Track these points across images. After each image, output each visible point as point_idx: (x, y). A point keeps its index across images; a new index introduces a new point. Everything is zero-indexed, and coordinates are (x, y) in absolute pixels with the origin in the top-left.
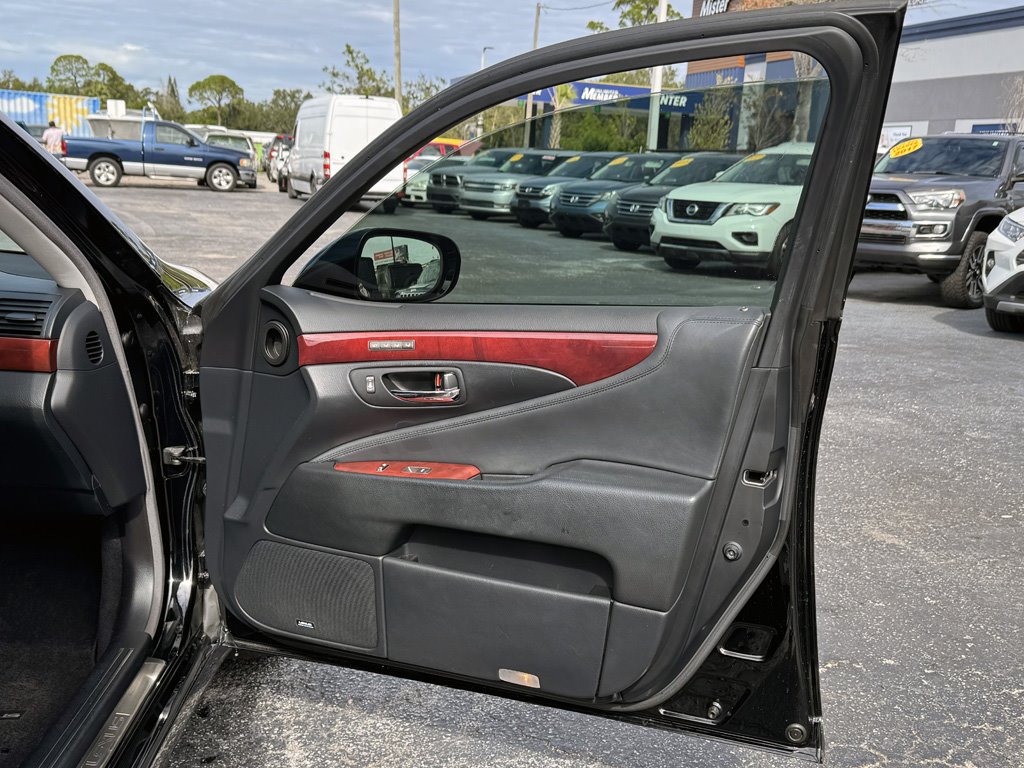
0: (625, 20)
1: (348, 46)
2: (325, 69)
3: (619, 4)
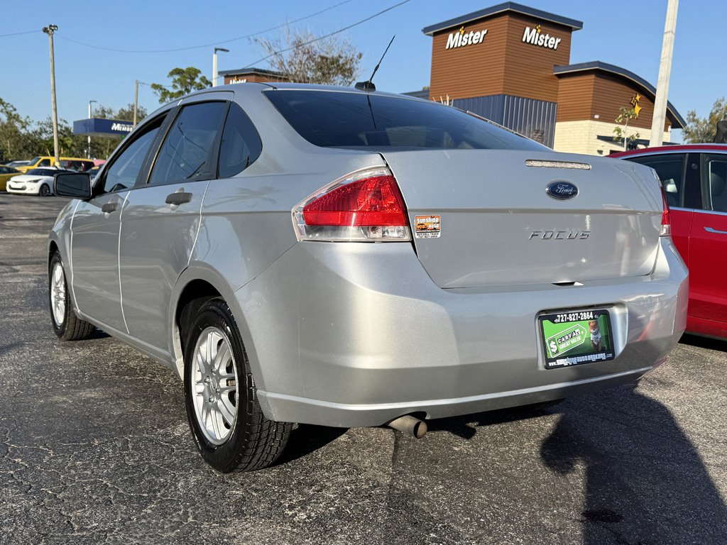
0: (176, 84)
3: (172, 74)
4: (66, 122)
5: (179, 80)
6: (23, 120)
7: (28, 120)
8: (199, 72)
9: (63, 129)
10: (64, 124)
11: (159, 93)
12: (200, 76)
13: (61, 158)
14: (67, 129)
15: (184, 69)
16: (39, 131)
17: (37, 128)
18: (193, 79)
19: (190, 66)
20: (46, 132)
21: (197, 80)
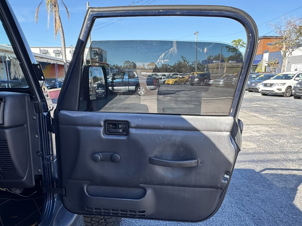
1: (182, 56)
2: (178, 61)
3: (232, 42)
4: (199, 61)
5: (235, 44)
6: (187, 61)
8: (242, 40)
9: (199, 63)
11: (228, 49)
12: (242, 41)
13: (197, 73)
15: (237, 40)
17: (191, 63)
18: (239, 43)
19: (239, 39)
20: (194, 64)
21: (241, 43)
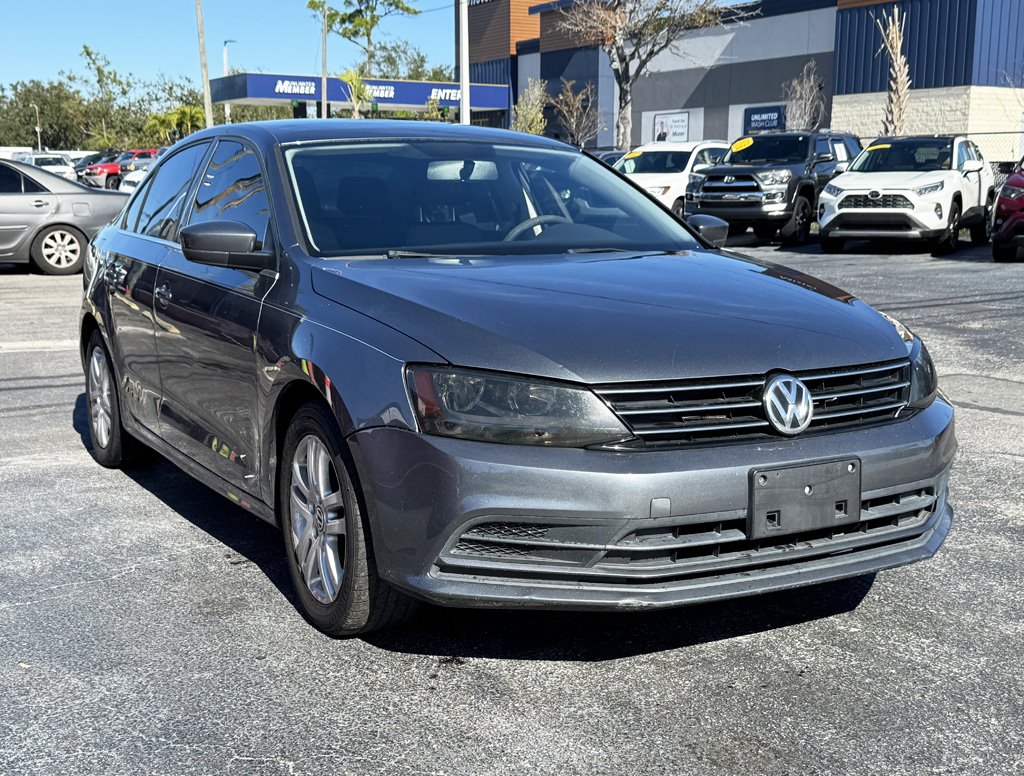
1: (85, 47)
4: (190, 81)
6: (124, 82)
7: (131, 80)
9: (186, 93)
10: (187, 83)
14: (191, 93)
16: (146, 97)
17: (143, 93)
20: (157, 100)
